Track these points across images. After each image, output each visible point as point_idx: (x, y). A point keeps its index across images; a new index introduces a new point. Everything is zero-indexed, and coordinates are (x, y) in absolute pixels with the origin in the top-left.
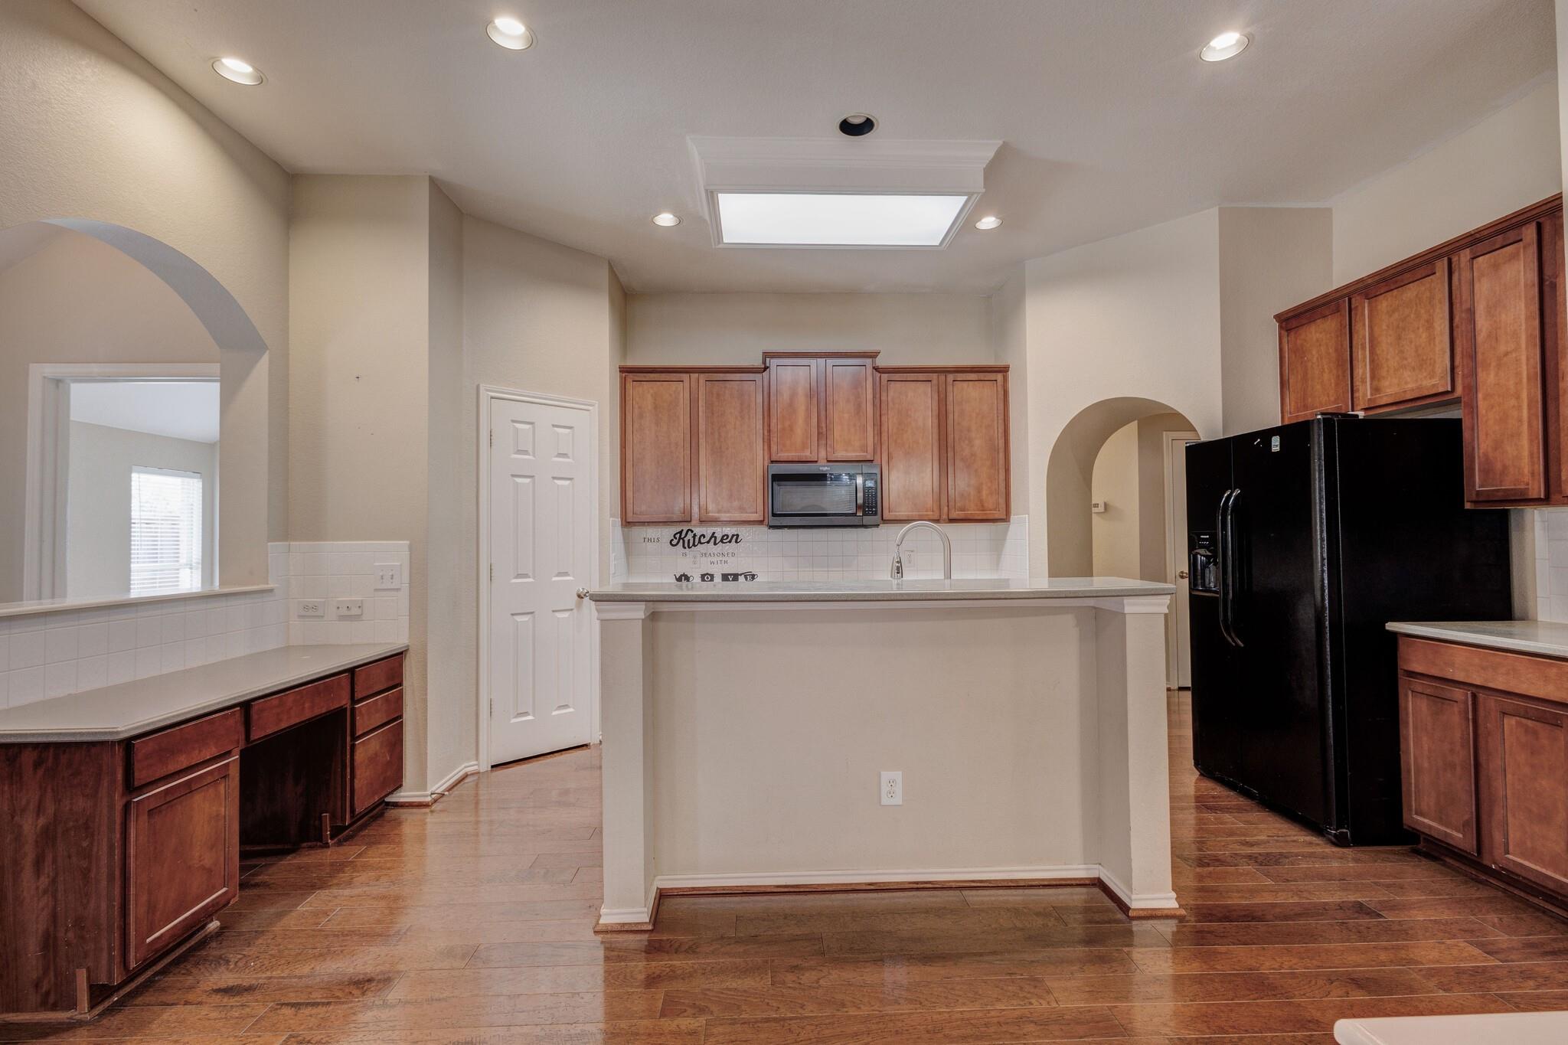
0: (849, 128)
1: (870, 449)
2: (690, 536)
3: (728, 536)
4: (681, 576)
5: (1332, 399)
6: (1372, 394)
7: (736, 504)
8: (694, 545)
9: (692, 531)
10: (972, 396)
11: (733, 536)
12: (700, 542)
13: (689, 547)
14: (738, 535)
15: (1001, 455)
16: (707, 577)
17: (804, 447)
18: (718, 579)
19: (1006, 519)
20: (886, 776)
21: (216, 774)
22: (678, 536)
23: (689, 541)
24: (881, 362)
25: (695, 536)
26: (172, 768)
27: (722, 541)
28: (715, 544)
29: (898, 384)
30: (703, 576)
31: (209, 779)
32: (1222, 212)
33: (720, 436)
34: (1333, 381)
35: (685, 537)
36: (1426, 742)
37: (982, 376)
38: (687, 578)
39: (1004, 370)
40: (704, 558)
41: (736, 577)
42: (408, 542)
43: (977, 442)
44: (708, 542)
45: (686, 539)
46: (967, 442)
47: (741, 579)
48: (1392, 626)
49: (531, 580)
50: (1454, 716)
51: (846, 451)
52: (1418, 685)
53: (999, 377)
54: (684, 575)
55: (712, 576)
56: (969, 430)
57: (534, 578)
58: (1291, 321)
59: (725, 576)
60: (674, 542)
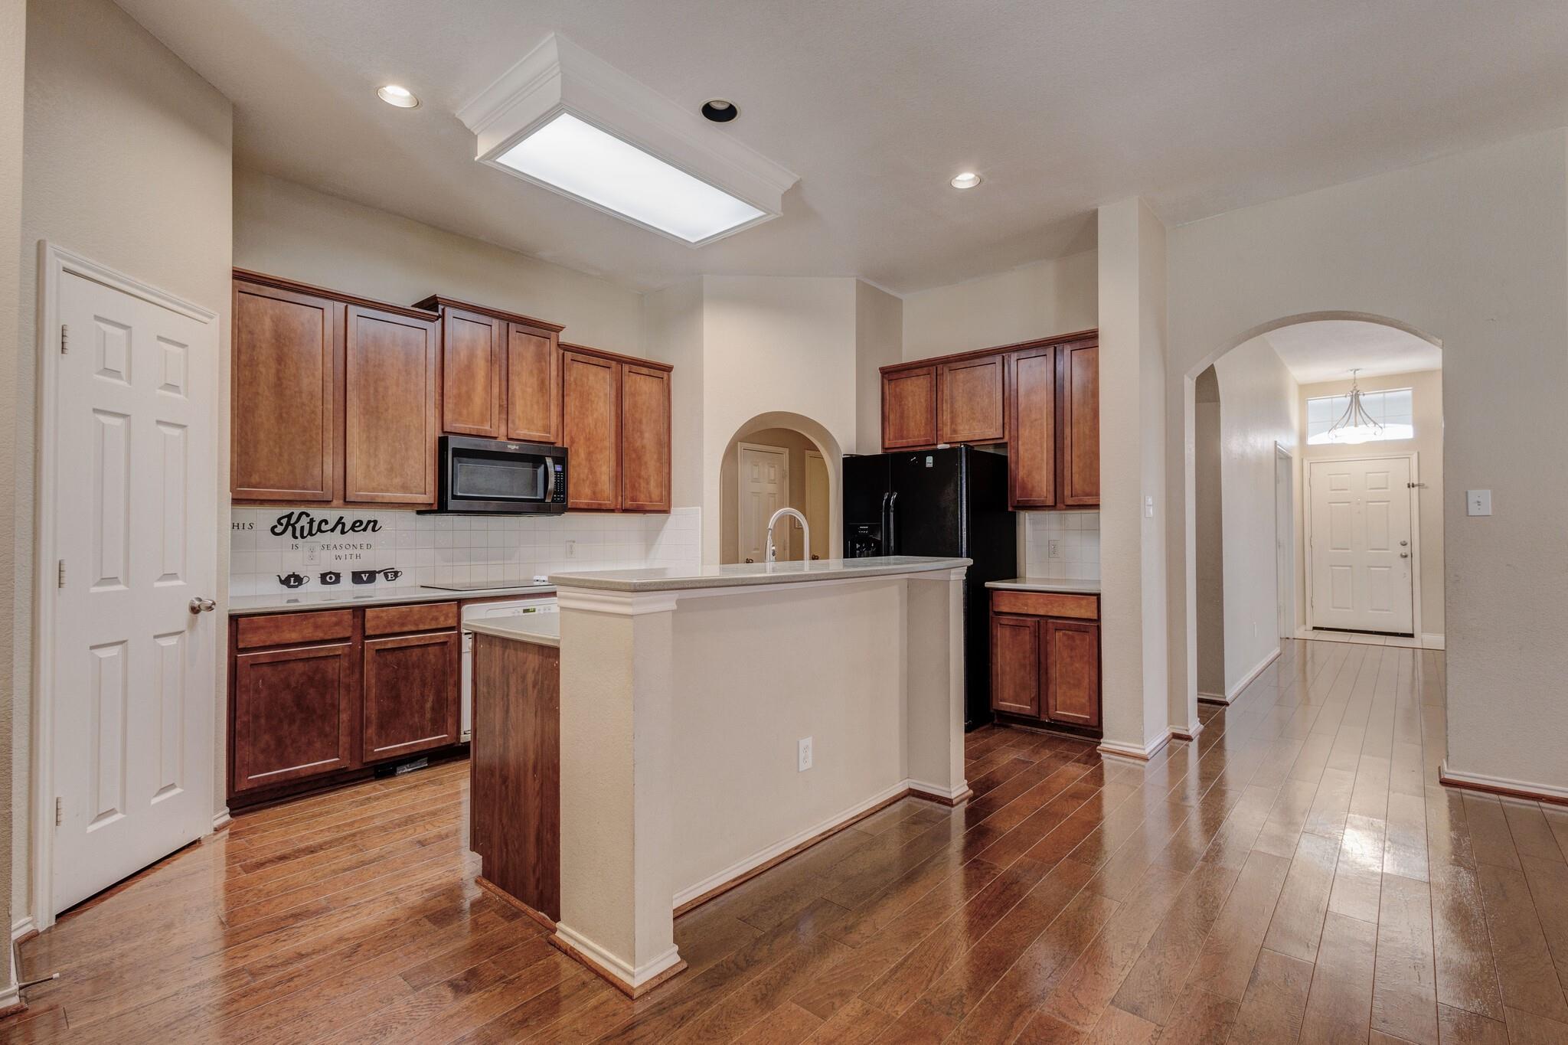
0: (709, 112)
1: (553, 429)
2: (304, 521)
3: (361, 522)
4: (289, 577)
5: (922, 433)
6: (951, 434)
7: (397, 481)
8: (310, 534)
9: (308, 515)
10: (644, 387)
11: (369, 522)
12: (319, 530)
13: (303, 537)
14: (375, 522)
15: (665, 450)
16: (329, 578)
17: (482, 422)
18: (346, 580)
19: (667, 511)
22: (284, 521)
23: (302, 528)
24: (564, 337)
25: (312, 521)
27: (353, 528)
28: (343, 532)
29: (581, 365)
30: (323, 577)
32: (858, 281)
33: (376, 390)
34: (923, 422)
35: (297, 522)
36: (1008, 655)
37: (652, 372)
38: (299, 580)
39: (668, 369)
40: (325, 553)
41: (372, 576)
43: (647, 435)
44: (332, 530)
45: (298, 526)
46: (639, 434)
47: (380, 577)
48: (988, 584)
49: (121, 587)
50: (1026, 636)
51: (529, 429)
52: (1005, 620)
53: (665, 374)
54: (294, 575)
55: (338, 576)
56: (640, 422)
57: (127, 584)
58: (892, 374)
59: (357, 577)
60: (279, 529)
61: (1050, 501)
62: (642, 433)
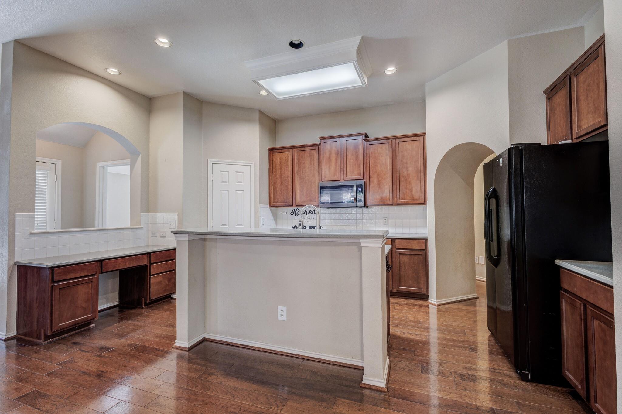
0: (292, 45)
1: (362, 174)
3: (311, 211)
4: (294, 226)
5: (564, 134)
6: (578, 130)
7: (309, 198)
8: (299, 215)
9: (298, 209)
10: (408, 148)
11: (313, 211)
12: (301, 214)
13: (297, 216)
14: (315, 211)
15: (422, 174)
17: (334, 176)
18: (308, 228)
19: (425, 203)
20: (280, 308)
21: (87, 281)
22: (293, 211)
23: (297, 213)
25: (299, 212)
26: (69, 277)
27: (309, 213)
28: (307, 214)
29: (374, 146)
31: (84, 282)
32: (509, 43)
33: (303, 172)
35: (296, 211)
36: (570, 332)
37: (412, 139)
39: (424, 135)
41: (314, 228)
42: (177, 213)
43: (411, 169)
44: (304, 214)
45: (296, 212)
46: (405, 169)
48: (558, 263)
49: (227, 226)
50: (578, 316)
51: (352, 175)
52: (566, 296)
53: (421, 138)
54: (295, 226)
56: (406, 163)
59: (310, 227)
60: (292, 214)
62: (407, 168)
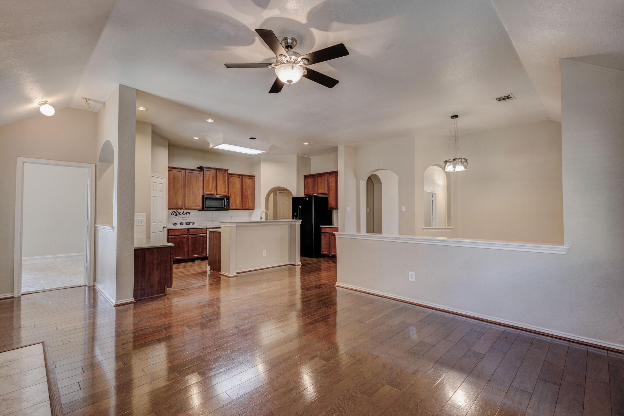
1: (226, 192)
2: (177, 212)
3: (187, 212)
4: (174, 223)
5: (312, 191)
6: (317, 192)
7: (195, 204)
8: (178, 215)
10: (248, 181)
12: (180, 214)
14: (190, 212)
15: (253, 195)
16: (181, 224)
17: (211, 191)
18: (185, 224)
19: (254, 209)
20: (264, 251)
22: (173, 212)
23: (177, 214)
24: (229, 172)
25: (178, 212)
27: (186, 214)
28: (184, 215)
29: (233, 177)
30: (180, 223)
32: (297, 156)
33: (191, 186)
34: (312, 189)
36: (324, 242)
37: (250, 177)
38: (176, 224)
39: (254, 176)
40: (181, 219)
41: (189, 223)
42: (145, 213)
43: (248, 192)
44: (182, 214)
45: (176, 213)
47: (191, 224)
48: (320, 226)
50: (327, 237)
51: (221, 192)
52: (323, 234)
53: (253, 178)
55: (183, 223)
56: (247, 189)
58: (306, 177)
59: (186, 224)
60: (173, 214)
61: (335, 208)
62: (247, 191)
